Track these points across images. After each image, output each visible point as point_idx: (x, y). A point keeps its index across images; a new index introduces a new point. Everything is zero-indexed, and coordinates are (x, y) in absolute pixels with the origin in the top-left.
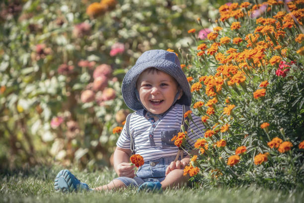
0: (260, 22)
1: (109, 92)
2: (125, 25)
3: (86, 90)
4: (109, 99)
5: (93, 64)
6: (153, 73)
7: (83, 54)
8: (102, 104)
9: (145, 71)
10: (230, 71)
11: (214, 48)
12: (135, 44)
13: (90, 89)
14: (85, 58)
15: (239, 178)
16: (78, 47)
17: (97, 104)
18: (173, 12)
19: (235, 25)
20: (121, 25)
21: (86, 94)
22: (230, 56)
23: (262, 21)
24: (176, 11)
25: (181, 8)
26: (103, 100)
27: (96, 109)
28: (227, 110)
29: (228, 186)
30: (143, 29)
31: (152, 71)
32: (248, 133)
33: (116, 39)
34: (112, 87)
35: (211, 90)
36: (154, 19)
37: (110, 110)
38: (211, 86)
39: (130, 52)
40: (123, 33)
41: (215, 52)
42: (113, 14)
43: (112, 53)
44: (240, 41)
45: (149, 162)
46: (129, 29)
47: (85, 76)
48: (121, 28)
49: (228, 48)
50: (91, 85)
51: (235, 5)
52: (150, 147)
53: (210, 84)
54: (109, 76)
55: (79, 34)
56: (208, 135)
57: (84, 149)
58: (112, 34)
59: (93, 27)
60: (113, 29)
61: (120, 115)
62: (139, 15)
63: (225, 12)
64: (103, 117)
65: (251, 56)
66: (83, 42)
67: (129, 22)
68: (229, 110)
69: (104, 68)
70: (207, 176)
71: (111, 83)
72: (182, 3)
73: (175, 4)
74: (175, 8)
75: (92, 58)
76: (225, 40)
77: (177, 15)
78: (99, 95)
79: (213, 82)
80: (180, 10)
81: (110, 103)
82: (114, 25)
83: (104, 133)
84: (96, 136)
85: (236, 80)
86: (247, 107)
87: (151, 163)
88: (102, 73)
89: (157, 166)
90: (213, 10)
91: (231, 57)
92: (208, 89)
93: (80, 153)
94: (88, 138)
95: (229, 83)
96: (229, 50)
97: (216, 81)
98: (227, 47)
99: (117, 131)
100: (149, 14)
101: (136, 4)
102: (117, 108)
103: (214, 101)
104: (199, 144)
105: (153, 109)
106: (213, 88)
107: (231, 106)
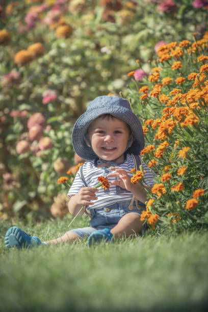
0: (201, 60)
1: (45, 142)
2: (54, 71)
3: (20, 140)
4: (46, 148)
5: (25, 113)
6: (108, 120)
7: (14, 103)
8: (39, 154)
9: (100, 117)
10: (181, 113)
11: (157, 90)
12: (65, 90)
13: (24, 139)
14: (16, 108)
15: (198, 221)
16: (8, 97)
17: (33, 154)
18: (103, 54)
19: (176, 65)
20: (49, 71)
21: (21, 145)
22: (176, 97)
23: (202, 59)
24: (105, 53)
25: (110, 49)
26: (39, 150)
27: (32, 159)
28: (182, 153)
29: (187, 230)
30: (73, 74)
31: (107, 117)
32: (204, 175)
33: (46, 86)
34: (48, 136)
35: (163, 133)
36: (84, 63)
37: (47, 159)
38: (163, 129)
39: (61, 98)
40: (53, 79)
41: (158, 94)
42: (40, 60)
43: (45, 101)
44: (183, 81)
45: (103, 208)
46: (59, 74)
47: (17, 126)
48: (50, 75)
49: (171, 89)
50: (25, 135)
51: (173, 45)
52: (103, 193)
53: (162, 127)
54: (43, 125)
55: (8, 83)
56: (165, 178)
57: (22, 201)
58: (41, 81)
59: (22, 75)
60: (42, 76)
61: (58, 164)
62: (67, 60)
63: (164, 52)
64: (40, 167)
65: (201, 96)
66: (12, 92)
67: (58, 68)
68: (184, 152)
69: (37, 117)
70: (165, 221)
71: (46, 131)
72: (110, 45)
73: (104, 46)
74: (104, 50)
75: (23, 107)
76: (167, 81)
77: (106, 57)
78: (35, 145)
79: (165, 125)
80: (109, 52)
81: (47, 152)
82: (42, 72)
83: (41, 183)
84: (33, 187)
85: (189, 121)
86: (201, 149)
87: (105, 209)
88: (36, 122)
89: (112, 211)
90: (145, 49)
91: (177, 99)
92: (160, 133)
93: (18, 206)
94: (25, 189)
95: (182, 124)
96: (173, 91)
97: (168, 124)
98: (169, 88)
99: (62, 182)
100: (78, 58)
101: (64, 49)
102: (54, 157)
103: (165, 145)
104: (157, 189)
105: (105, 155)
106: (166, 131)
107: (186, 149)
